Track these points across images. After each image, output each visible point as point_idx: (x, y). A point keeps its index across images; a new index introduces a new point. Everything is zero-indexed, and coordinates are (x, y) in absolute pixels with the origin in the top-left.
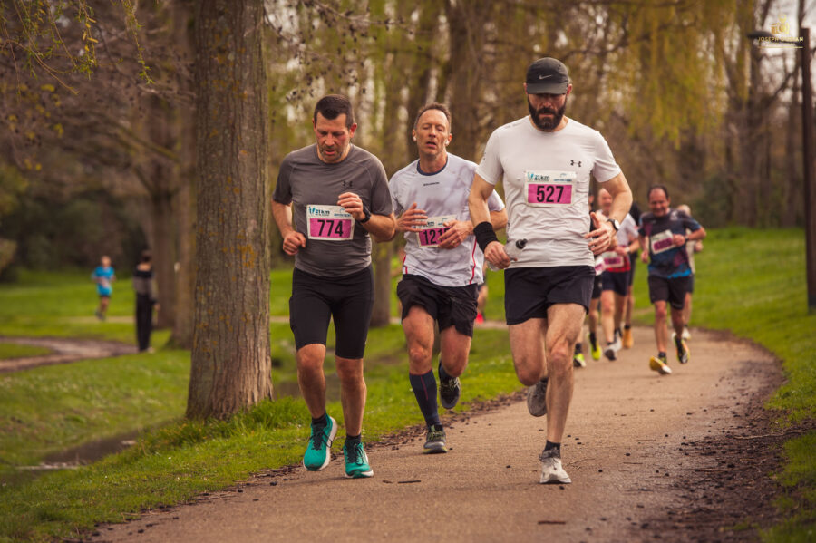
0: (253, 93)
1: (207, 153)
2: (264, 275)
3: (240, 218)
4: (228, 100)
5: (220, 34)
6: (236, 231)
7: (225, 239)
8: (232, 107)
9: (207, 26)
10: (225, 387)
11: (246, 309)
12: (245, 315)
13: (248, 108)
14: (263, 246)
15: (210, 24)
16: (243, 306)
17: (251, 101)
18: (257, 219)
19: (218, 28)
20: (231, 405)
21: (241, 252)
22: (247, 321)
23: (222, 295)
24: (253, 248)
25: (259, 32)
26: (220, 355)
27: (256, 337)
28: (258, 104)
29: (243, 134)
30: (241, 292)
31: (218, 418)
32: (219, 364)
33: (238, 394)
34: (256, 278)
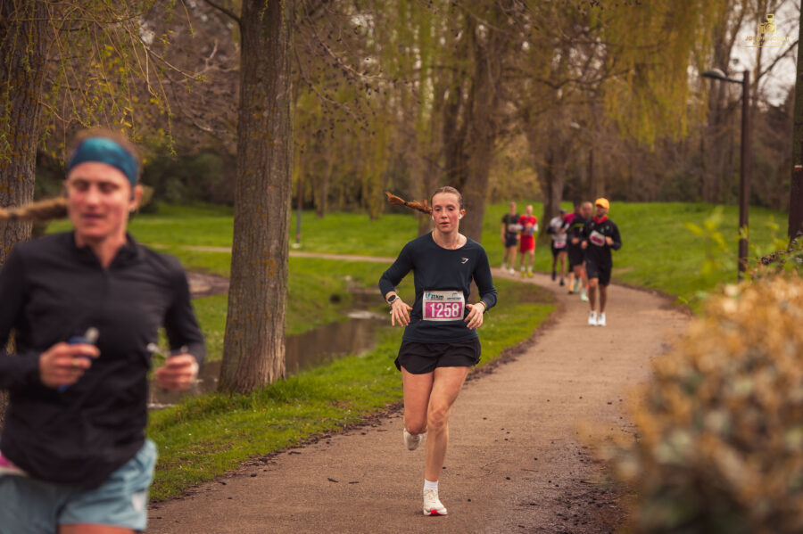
0: (281, 143)
1: (244, 187)
2: (282, 283)
3: (266, 238)
4: (261, 147)
5: (259, 96)
6: (263, 249)
7: (253, 254)
8: (264, 153)
9: (248, 90)
10: (248, 369)
11: (268, 308)
12: (266, 314)
13: (276, 154)
14: (283, 260)
15: (251, 88)
16: (265, 307)
17: (279, 148)
18: (279, 239)
19: (257, 92)
20: (252, 382)
21: (265, 265)
22: (267, 318)
23: (249, 297)
24: (274, 262)
25: (288, 96)
26: (245, 343)
27: (273, 331)
28: (285, 151)
29: (272, 174)
30: (264, 296)
31: (240, 392)
32: (244, 350)
33: (257, 374)
34: (276, 285)
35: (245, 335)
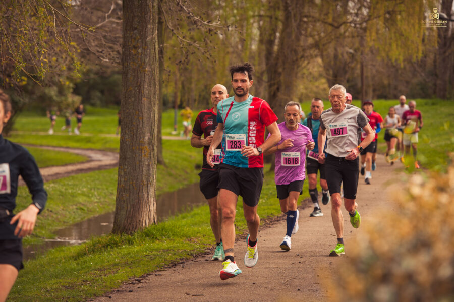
0: (150, 69)
1: (126, 99)
2: (153, 161)
3: (142, 132)
4: (137, 73)
5: (135, 39)
6: (140, 139)
7: (134, 143)
8: (140, 75)
9: (128, 35)
10: (132, 218)
11: (144, 178)
12: (143, 182)
13: (147, 77)
14: (153, 147)
16: (142, 177)
17: (149, 73)
18: (150, 133)
19: (134, 36)
20: (135, 227)
21: (142, 150)
22: (144, 185)
23: (132, 171)
24: (148, 148)
25: (155, 38)
26: (130, 201)
27: (148, 193)
28: (153, 75)
29: (145, 90)
30: (141, 170)
31: (127, 234)
32: (129, 206)
33: (138, 221)
34: (149, 163)
35: (130, 196)
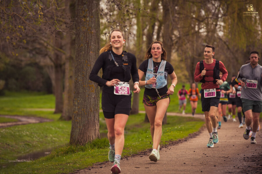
0: (95, 32)
1: (79, 52)
2: (98, 95)
4: (86, 34)
5: (84, 11)
7: (84, 82)
8: (88, 36)
9: (80, 8)
10: (83, 134)
11: (91, 107)
12: (91, 109)
13: (93, 37)
15: (81, 7)
17: (95, 34)
19: (84, 9)
20: (85, 140)
21: (90, 87)
22: (91, 111)
23: (83, 102)
24: (94, 86)
25: (98, 10)
27: (94, 117)
28: (97, 36)
29: (92, 46)
30: (89, 101)
31: (81, 145)
32: (81, 126)
33: (88, 136)
34: (95, 96)
35: (82, 119)
